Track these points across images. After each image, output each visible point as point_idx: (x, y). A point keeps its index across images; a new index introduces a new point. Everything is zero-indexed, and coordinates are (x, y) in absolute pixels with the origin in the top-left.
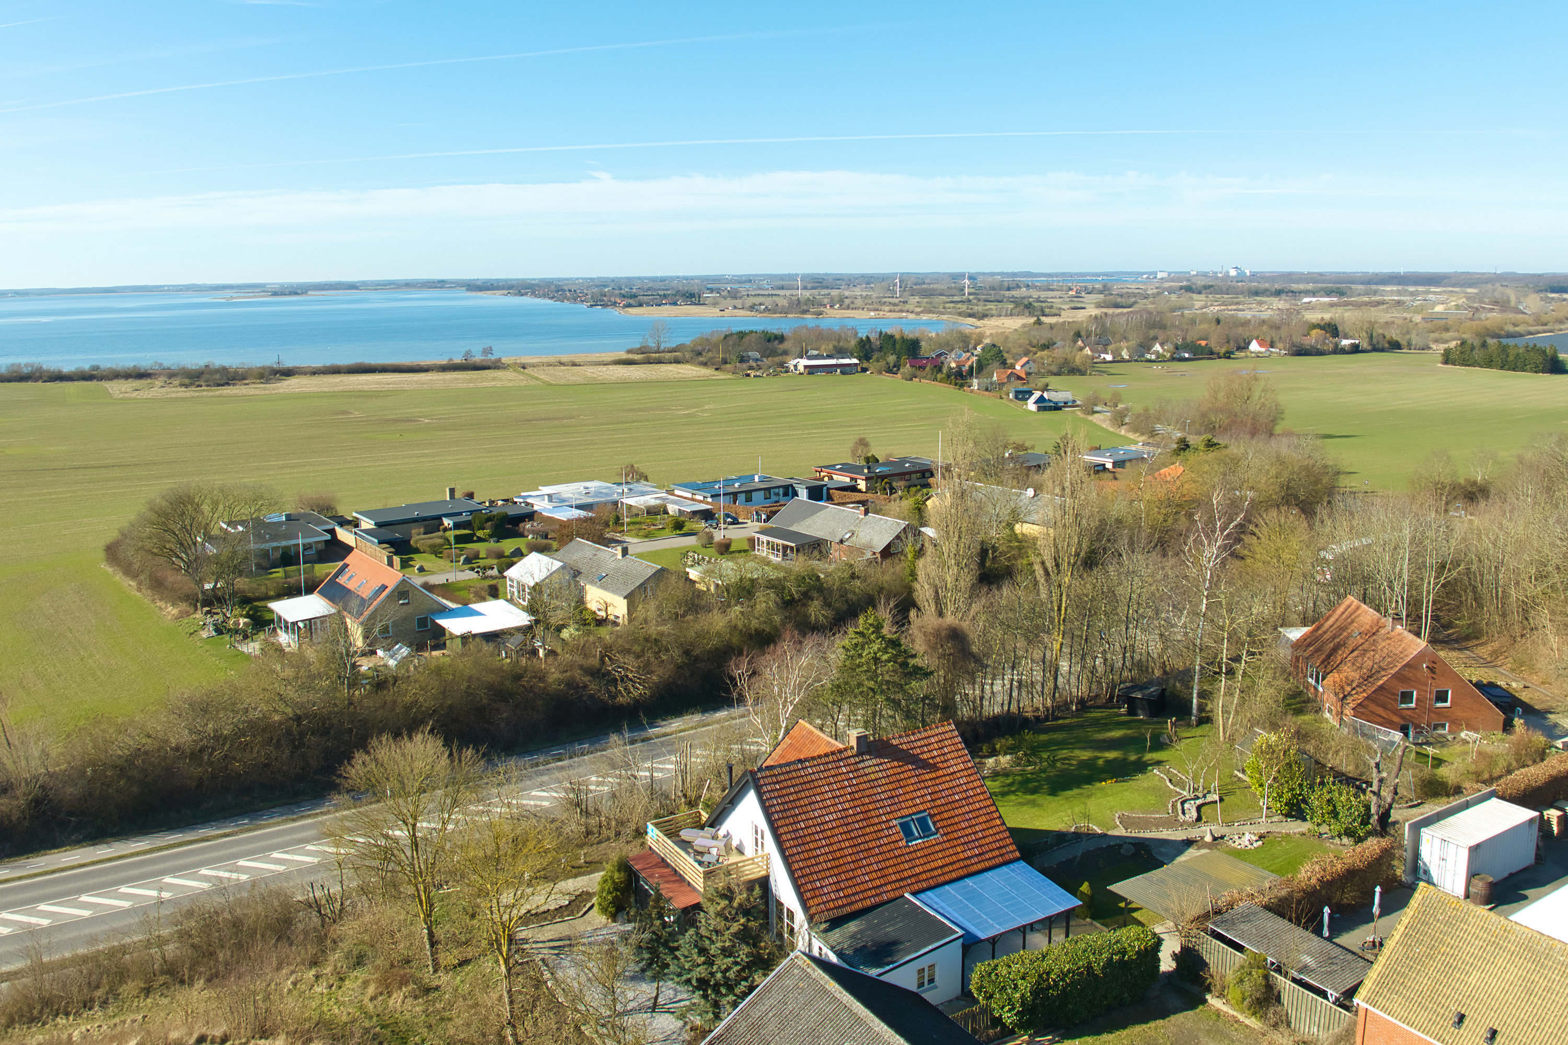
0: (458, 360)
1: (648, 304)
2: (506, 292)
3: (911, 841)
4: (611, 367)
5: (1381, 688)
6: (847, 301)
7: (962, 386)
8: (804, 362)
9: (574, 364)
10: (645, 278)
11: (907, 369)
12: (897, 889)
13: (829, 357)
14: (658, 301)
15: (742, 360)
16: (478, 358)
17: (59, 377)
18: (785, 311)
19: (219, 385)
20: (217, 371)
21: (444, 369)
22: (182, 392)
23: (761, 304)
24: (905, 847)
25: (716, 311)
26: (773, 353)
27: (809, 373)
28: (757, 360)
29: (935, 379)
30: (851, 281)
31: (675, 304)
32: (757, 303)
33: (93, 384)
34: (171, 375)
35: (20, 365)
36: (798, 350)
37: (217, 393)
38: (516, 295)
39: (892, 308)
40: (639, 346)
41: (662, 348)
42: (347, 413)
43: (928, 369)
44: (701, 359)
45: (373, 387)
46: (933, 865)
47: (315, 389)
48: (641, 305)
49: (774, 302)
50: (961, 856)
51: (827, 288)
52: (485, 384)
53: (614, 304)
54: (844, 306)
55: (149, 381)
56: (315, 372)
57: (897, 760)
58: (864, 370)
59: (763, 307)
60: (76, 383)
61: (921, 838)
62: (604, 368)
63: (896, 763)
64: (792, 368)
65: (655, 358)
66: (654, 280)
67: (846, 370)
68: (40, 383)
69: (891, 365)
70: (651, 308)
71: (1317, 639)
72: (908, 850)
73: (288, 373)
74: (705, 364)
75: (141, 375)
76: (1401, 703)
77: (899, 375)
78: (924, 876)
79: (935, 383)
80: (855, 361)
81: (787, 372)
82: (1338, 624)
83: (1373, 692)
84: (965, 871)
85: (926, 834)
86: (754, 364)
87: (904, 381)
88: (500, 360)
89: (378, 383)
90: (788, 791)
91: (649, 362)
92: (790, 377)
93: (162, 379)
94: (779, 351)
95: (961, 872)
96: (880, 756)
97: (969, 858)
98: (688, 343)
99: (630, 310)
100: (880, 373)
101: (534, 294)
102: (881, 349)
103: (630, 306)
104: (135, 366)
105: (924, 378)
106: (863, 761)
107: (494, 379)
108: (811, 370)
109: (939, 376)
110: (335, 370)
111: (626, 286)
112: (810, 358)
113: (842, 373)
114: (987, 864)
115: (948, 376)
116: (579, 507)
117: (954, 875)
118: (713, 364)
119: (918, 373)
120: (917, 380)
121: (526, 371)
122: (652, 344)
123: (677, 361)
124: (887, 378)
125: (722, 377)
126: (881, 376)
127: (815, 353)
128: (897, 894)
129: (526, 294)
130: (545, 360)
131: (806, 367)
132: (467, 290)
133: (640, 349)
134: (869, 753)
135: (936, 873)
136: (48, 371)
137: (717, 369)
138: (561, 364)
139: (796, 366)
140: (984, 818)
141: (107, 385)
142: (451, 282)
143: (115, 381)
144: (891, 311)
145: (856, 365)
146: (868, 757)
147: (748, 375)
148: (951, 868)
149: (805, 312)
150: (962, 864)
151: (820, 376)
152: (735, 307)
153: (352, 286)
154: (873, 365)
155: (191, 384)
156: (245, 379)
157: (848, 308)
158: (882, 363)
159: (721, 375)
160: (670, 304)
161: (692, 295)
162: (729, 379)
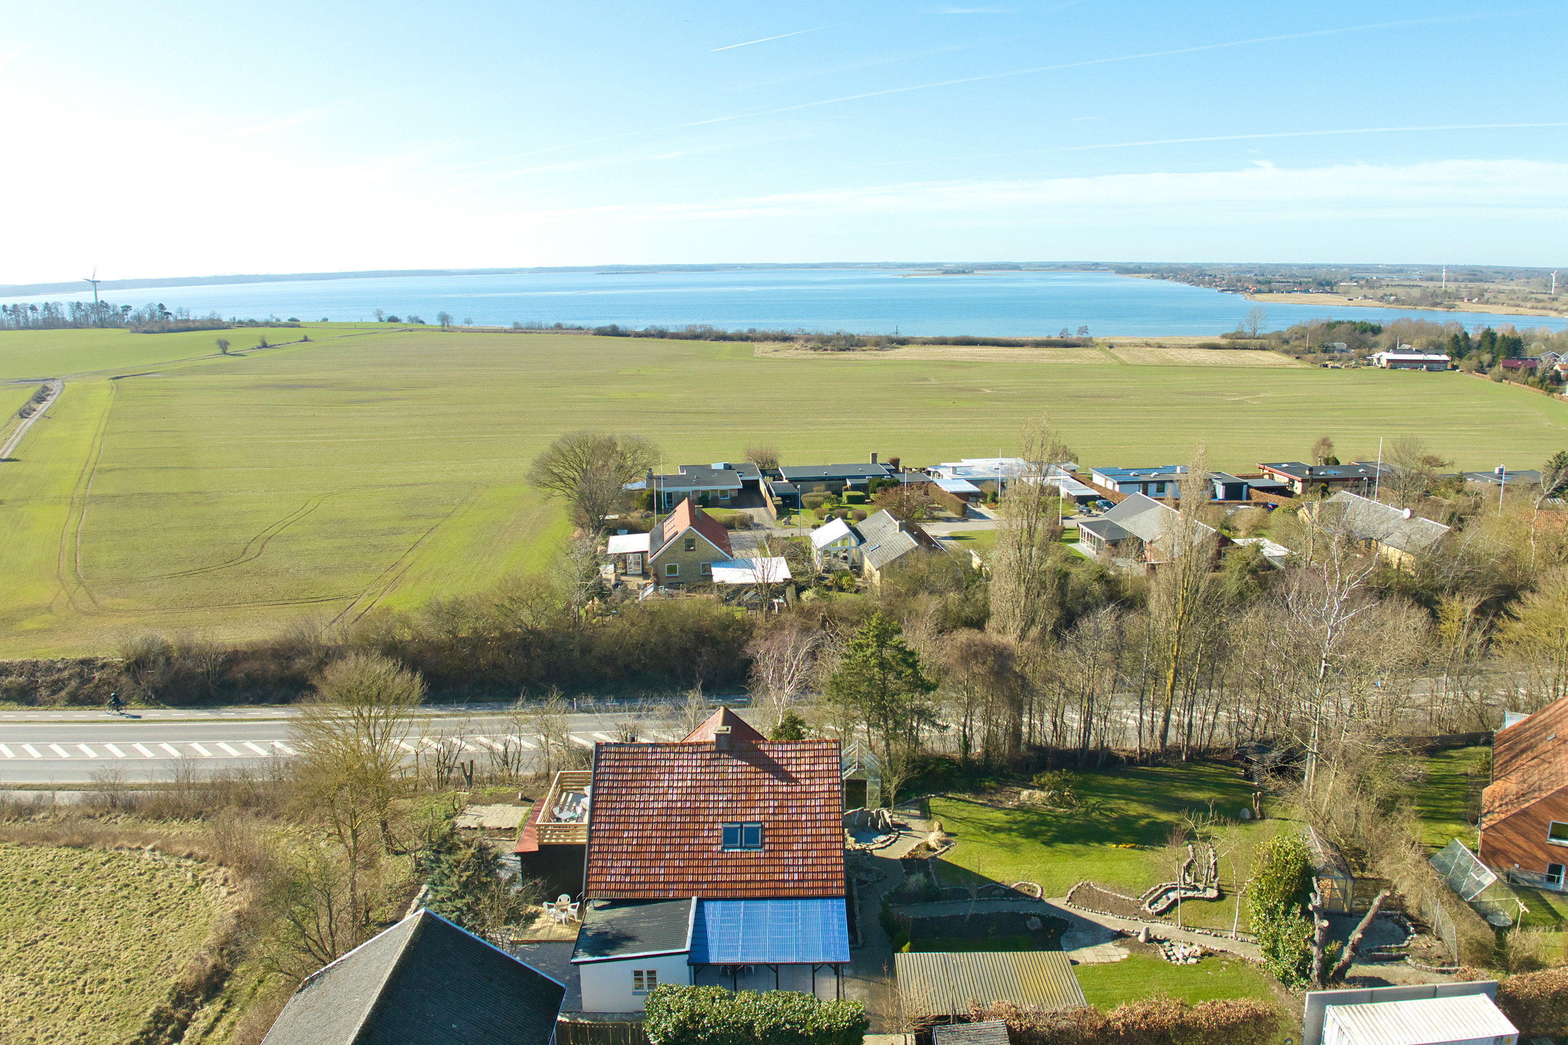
0: (1055, 337)
1: (1279, 291)
2: (1150, 275)
3: (728, 848)
4: (1193, 351)
5: (1524, 812)
6: (1487, 295)
7: (1551, 391)
8: (1392, 356)
9: (1160, 346)
10: (1295, 265)
11: (1499, 369)
12: (688, 890)
13: (1418, 352)
14: (1290, 289)
15: (1326, 350)
16: (1074, 336)
17: (724, 338)
18: (1416, 303)
19: (841, 350)
20: (845, 338)
21: (1038, 344)
22: (811, 355)
23: (1391, 295)
24: (719, 852)
25: (1343, 300)
26: (1362, 344)
27: (1391, 368)
28: (1342, 351)
29: (1526, 383)
30: (1508, 274)
31: (1307, 291)
32: (1388, 293)
33: (749, 343)
34: (808, 339)
35: (695, 326)
36: (1388, 343)
37: (836, 357)
38: (1158, 278)
39: (1535, 304)
40: (1234, 331)
41: (1257, 335)
42: (927, 379)
43: (1521, 370)
44: (1285, 347)
45: (964, 358)
46: (739, 877)
47: (917, 358)
48: (1271, 291)
49: (1408, 293)
50: (776, 877)
51: (1481, 280)
52: (1067, 361)
53: (1245, 290)
54: (1482, 300)
55: (791, 343)
56: (925, 343)
57: (756, 766)
58: (1454, 368)
59: (1393, 298)
60: (735, 343)
61: (741, 847)
62: (1186, 351)
63: (753, 769)
64: (1375, 361)
65: (1240, 344)
66: (1301, 267)
67: (1432, 366)
68: (708, 342)
69: (1485, 364)
70: (1281, 295)
71: (1519, 734)
72: (720, 856)
73: (903, 342)
74: (1287, 352)
75: (786, 338)
76: (1552, 836)
77: (1488, 376)
78: (724, 886)
79: (1526, 386)
80: (1445, 357)
81: (1369, 365)
82: (1548, 720)
83: (1514, 815)
84: (772, 893)
85: (748, 845)
86: (1338, 355)
87: (1493, 382)
88: (1091, 339)
89: (973, 355)
90: (625, 770)
91: (1234, 347)
92: (1371, 370)
93: (801, 342)
94: (1370, 343)
95: (768, 893)
96: (738, 758)
97: (784, 881)
98: (1285, 330)
99: (1258, 296)
100: (1470, 372)
101: (1175, 278)
102: (1479, 346)
103: (1259, 292)
104: (782, 331)
105: (1515, 380)
106: (719, 759)
107: (1077, 356)
108: (1394, 364)
109: (1531, 379)
110: (943, 342)
111: (1269, 273)
112: (1396, 351)
113: (1429, 369)
114: (802, 892)
115: (1542, 381)
116: (971, 481)
117: (758, 894)
118: (1295, 353)
119: (1509, 374)
120: (1507, 382)
121: (1112, 350)
122: (1247, 330)
123: (1263, 348)
124: (1477, 377)
125: (1299, 366)
126: (1471, 376)
127: (1407, 347)
128: (686, 895)
129: (1168, 277)
130: (1135, 341)
131: (1389, 361)
132: (1117, 272)
133: (1234, 334)
134: (729, 753)
135: (738, 886)
136: (717, 332)
137: (1297, 358)
138: (1148, 345)
139: (1379, 359)
140: (824, 846)
141: (756, 345)
142: (1106, 265)
143: (766, 343)
144: (1533, 308)
145: (1445, 362)
146: (726, 756)
147: (1326, 366)
148: (758, 885)
149: (1436, 304)
150: (772, 885)
151: (1404, 371)
152: (1365, 297)
153: (1016, 267)
154: (1464, 363)
155: (820, 348)
156: (865, 345)
157: (1487, 302)
158: (1475, 362)
159: (1299, 364)
160: (1301, 291)
161: (1328, 283)
162: (1305, 369)
